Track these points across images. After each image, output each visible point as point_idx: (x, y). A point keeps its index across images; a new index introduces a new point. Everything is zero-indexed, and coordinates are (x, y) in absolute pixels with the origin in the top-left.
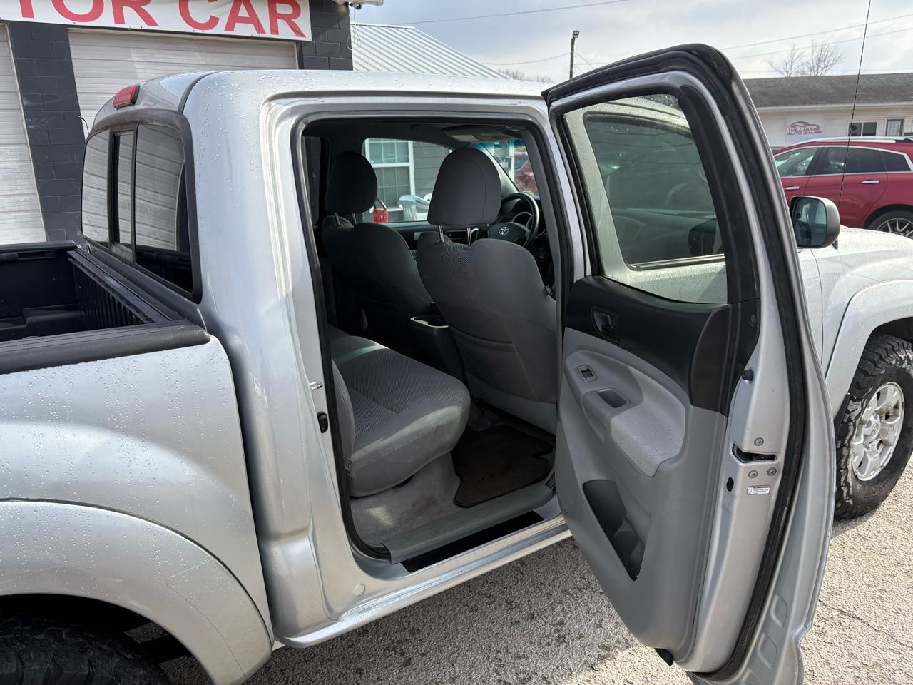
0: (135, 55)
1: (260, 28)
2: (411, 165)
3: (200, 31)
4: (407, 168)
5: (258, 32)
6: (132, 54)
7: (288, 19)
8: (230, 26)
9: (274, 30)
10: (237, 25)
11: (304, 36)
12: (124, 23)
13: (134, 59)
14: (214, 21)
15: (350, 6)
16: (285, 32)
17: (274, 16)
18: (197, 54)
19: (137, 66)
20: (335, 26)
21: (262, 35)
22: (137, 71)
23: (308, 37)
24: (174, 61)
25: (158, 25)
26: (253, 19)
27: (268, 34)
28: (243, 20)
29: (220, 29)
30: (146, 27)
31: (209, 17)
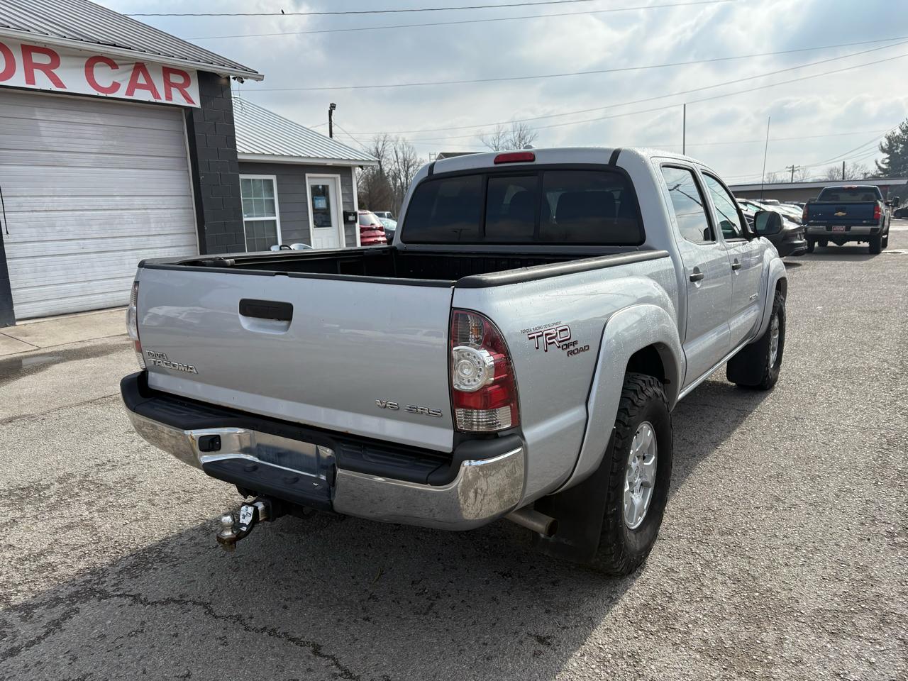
0: (39, 114)
1: (156, 95)
2: (277, 218)
3: (104, 95)
4: (275, 221)
5: (155, 98)
6: (37, 113)
7: (181, 88)
8: (130, 92)
9: (169, 97)
10: (137, 91)
11: (193, 103)
12: (34, 84)
13: (38, 117)
14: (116, 86)
15: (232, 80)
16: (178, 99)
17: (169, 85)
18: (96, 115)
19: (41, 124)
20: (219, 96)
21: (158, 101)
22: (41, 129)
23: (197, 105)
24: (75, 120)
25: (65, 88)
26: (150, 86)
27: (163, 100)
28: (141, 87)
29: (121, 93)
30: (55, 89)
31: (112, 83)
